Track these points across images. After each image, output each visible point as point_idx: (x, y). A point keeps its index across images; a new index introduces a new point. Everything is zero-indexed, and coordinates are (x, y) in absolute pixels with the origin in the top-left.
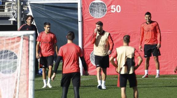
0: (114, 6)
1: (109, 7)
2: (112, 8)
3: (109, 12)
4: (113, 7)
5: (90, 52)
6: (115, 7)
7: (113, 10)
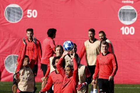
0: (31, 10)
1: (25, 12)
2: (28, 13)
3: (25, 17)
4: (30, 12)
5: (5, 57)
6: (32, 12)
7: (29, 15)
